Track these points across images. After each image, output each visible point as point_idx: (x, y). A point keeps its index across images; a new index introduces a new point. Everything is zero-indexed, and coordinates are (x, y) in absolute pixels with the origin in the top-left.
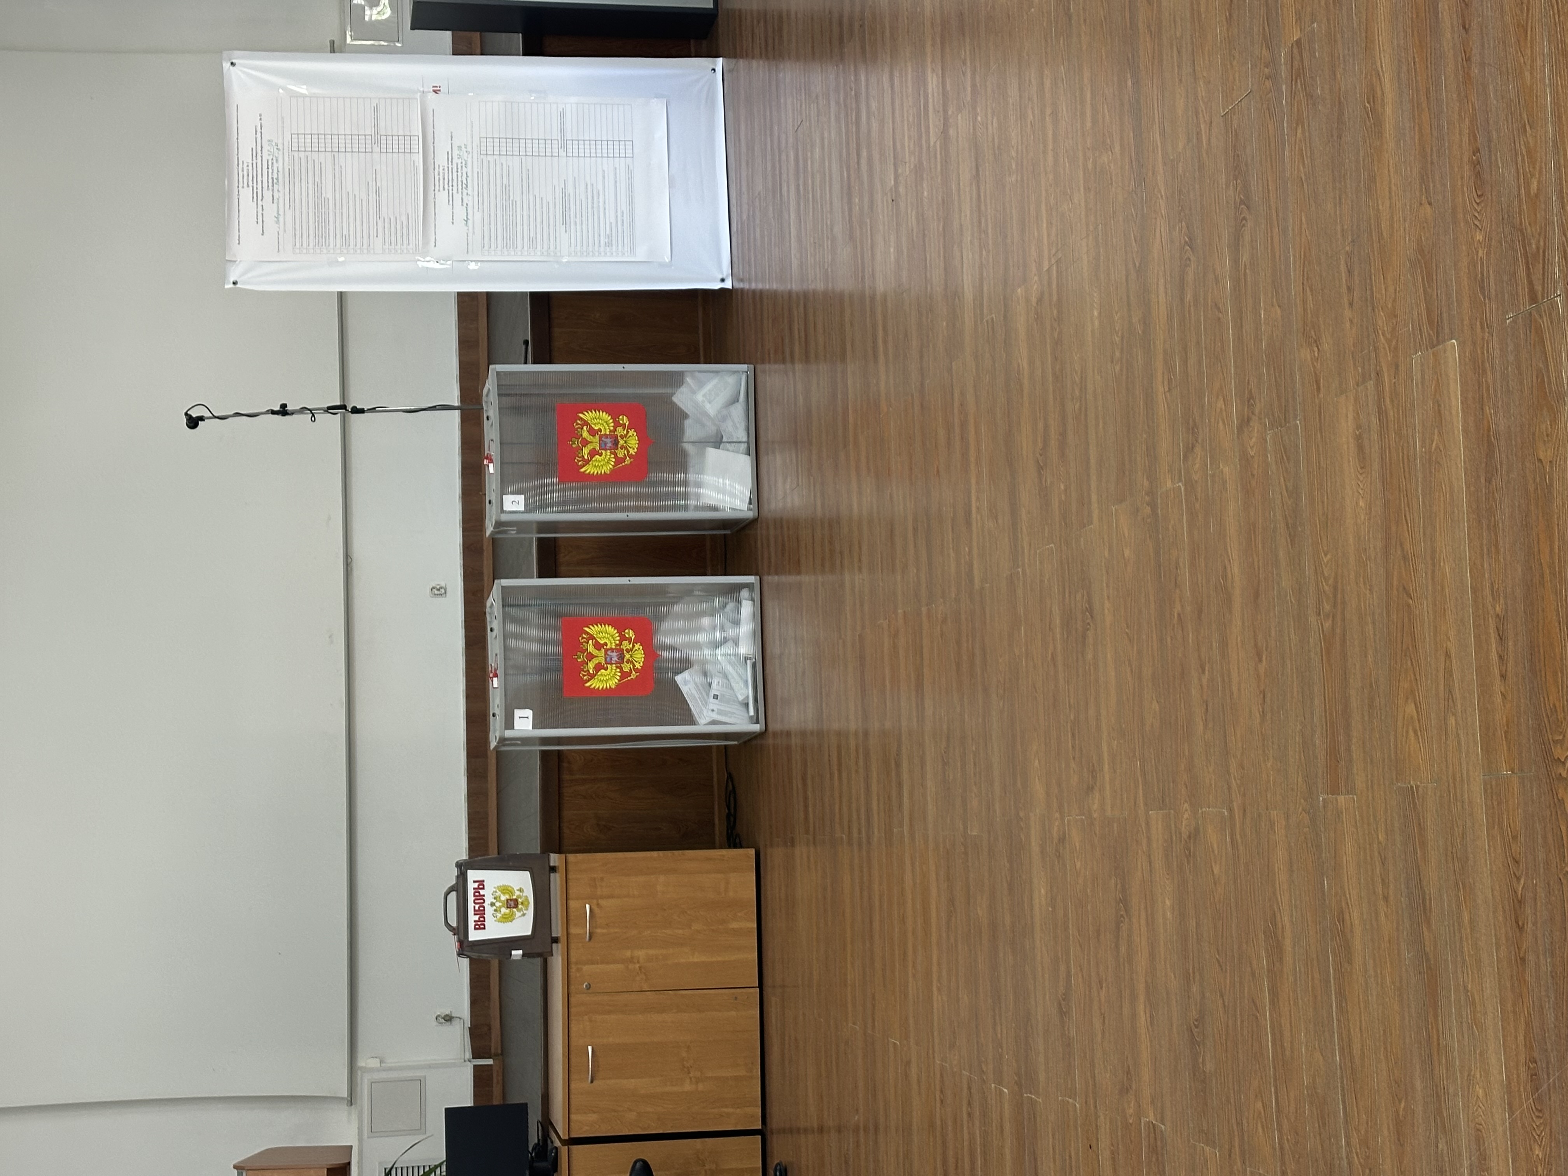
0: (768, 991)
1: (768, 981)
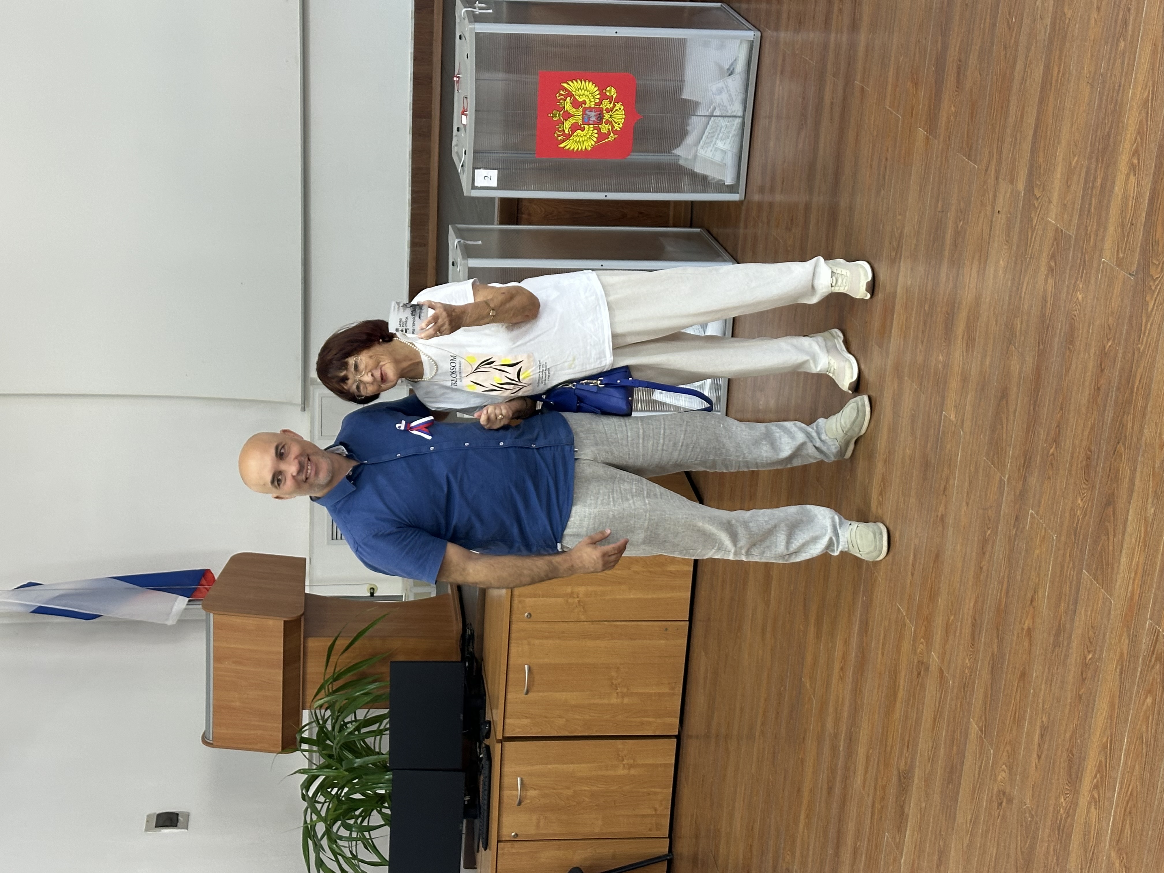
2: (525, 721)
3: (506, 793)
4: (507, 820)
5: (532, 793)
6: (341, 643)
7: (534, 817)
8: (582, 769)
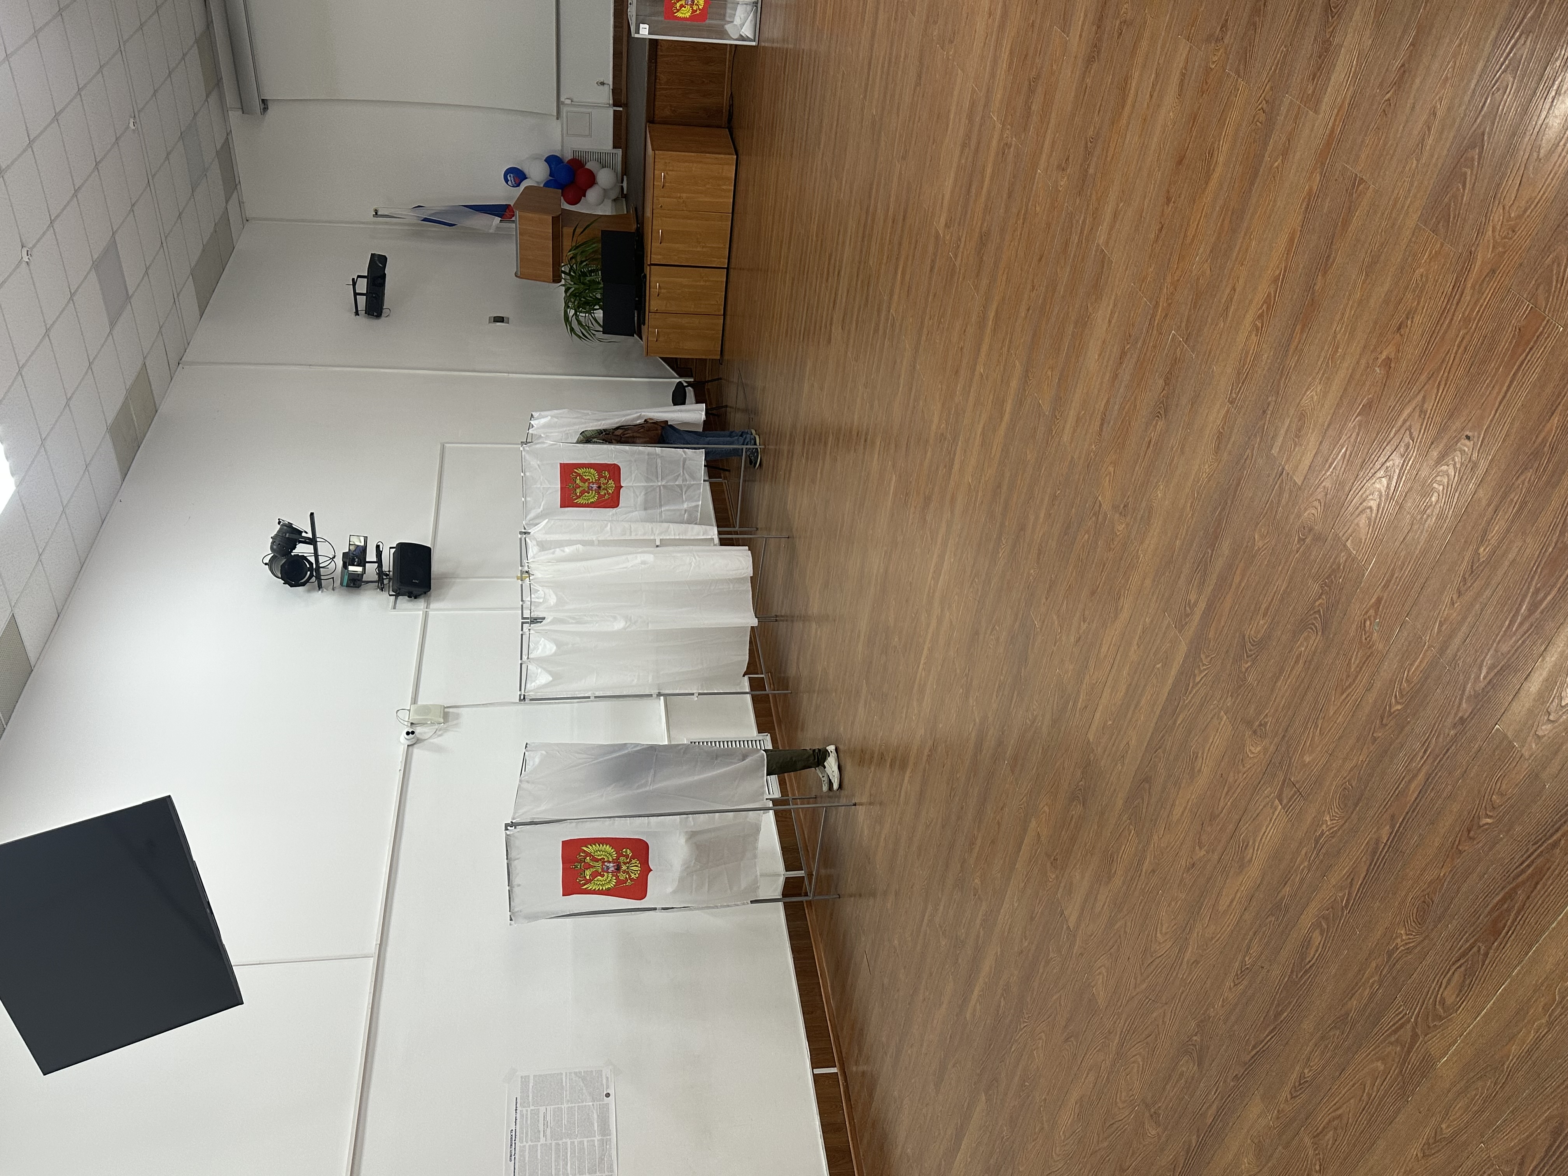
0: (735, 215)
1: (736, 211)
2: (659, 257)
3: (652, 290)
4: (652, 302)
5: (663, 291)
6: (579, 231)
7: (665, 302)
8: (684, 281)
